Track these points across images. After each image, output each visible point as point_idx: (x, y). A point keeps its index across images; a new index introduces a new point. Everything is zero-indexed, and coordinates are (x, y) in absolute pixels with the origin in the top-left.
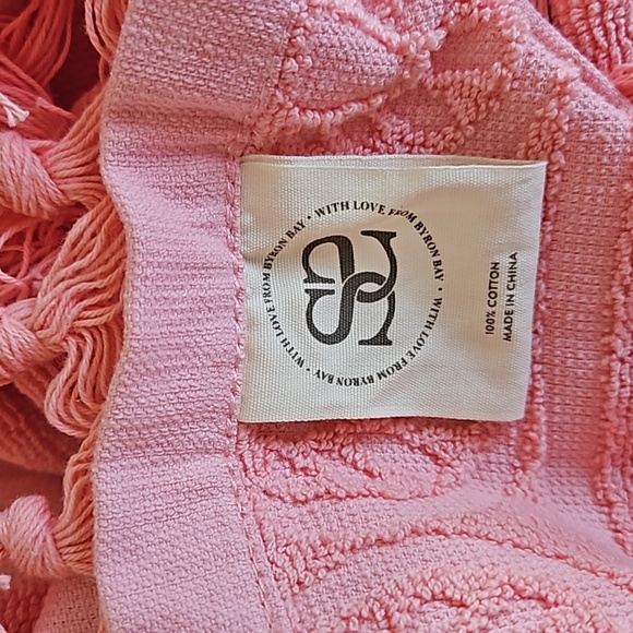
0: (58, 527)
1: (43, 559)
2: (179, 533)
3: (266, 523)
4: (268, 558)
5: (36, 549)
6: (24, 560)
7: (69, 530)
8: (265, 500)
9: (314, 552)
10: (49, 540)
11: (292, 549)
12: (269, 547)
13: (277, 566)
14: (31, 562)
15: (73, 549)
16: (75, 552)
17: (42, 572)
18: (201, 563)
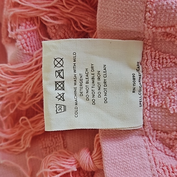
0: (93, 154)
1: (89, 164)
2: (129, 159)
3: (156, 158)
4: (157, 170)
5: (87, 161)
6: (84, 165)
7: (96, 155)
8: (156, 150)
9: (173, 169)
10: (90, 158)
11: (165, 168)
12: (157, 166)
13: (160, 173)
14: (86, 165)
15: (97, 161)
16: (98, 162)
17: (89, 168)
18: (135, 169)
